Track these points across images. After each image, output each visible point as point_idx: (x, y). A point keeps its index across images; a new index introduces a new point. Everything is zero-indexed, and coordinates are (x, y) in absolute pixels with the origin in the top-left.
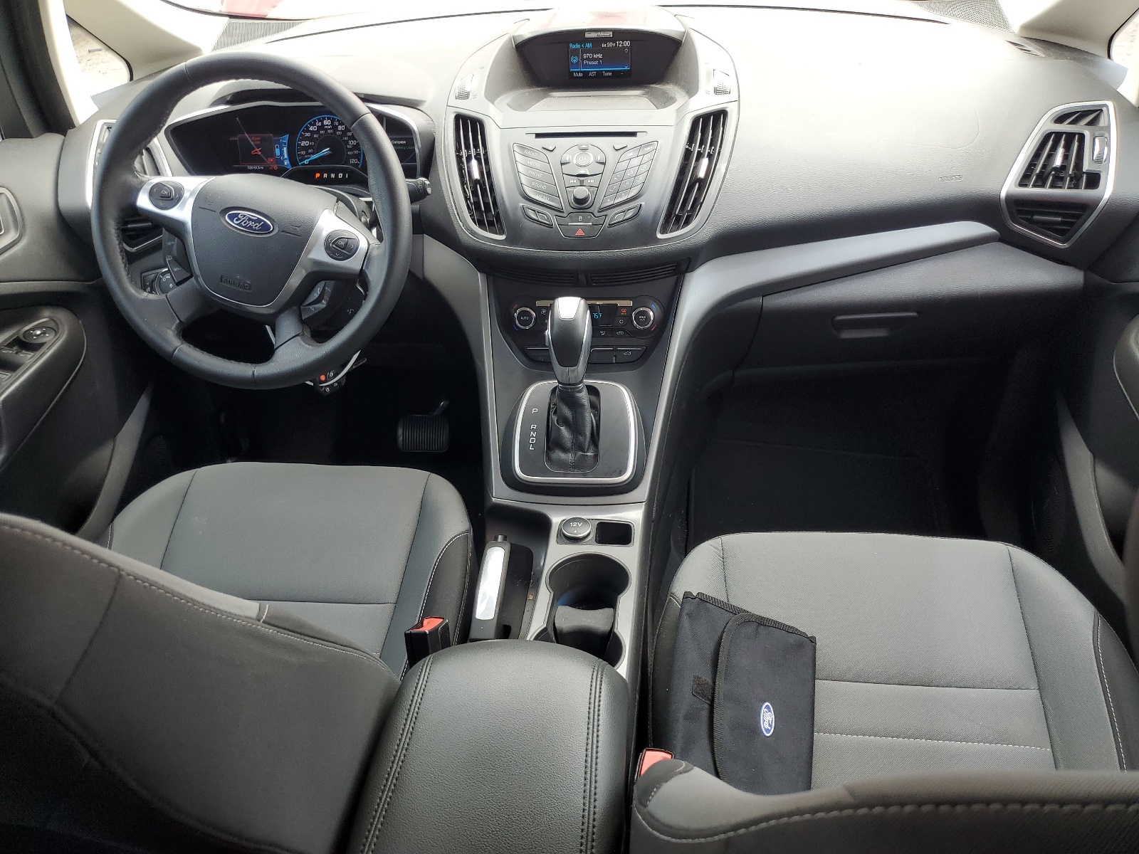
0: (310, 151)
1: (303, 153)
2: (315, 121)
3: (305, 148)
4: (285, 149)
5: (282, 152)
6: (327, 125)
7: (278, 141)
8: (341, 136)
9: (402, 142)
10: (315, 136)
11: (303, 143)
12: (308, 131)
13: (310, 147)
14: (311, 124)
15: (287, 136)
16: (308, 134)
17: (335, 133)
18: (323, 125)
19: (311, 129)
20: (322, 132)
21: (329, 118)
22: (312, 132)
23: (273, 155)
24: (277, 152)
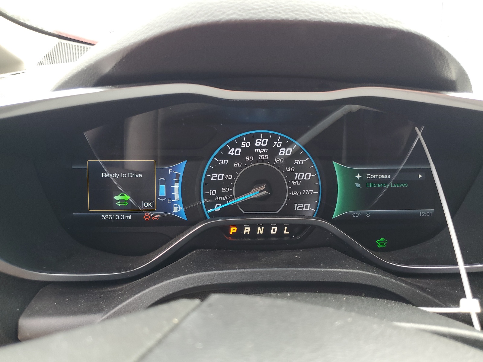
0: (225, 189)
1: (213, 192)
2: (240, 140)
3: (218, 185)
4: (177, 187)
5: (170, 192)
6: (261, 147)
7: (163, 173)
8: (281, 166)
9: (384, 177)
10: (236, 165)
11: (216, 177)
12: (224, 154)
13: (226, 183)
14: (234, 145)
15: (183, 165)
16: (223, 162)
17: (271, 160)
18: (253, 146)
19: (231, 152)
20: (248, 158)
21: (266, 136)
22: (233, 158)
23: (152, 195)
24: (162, 190)
